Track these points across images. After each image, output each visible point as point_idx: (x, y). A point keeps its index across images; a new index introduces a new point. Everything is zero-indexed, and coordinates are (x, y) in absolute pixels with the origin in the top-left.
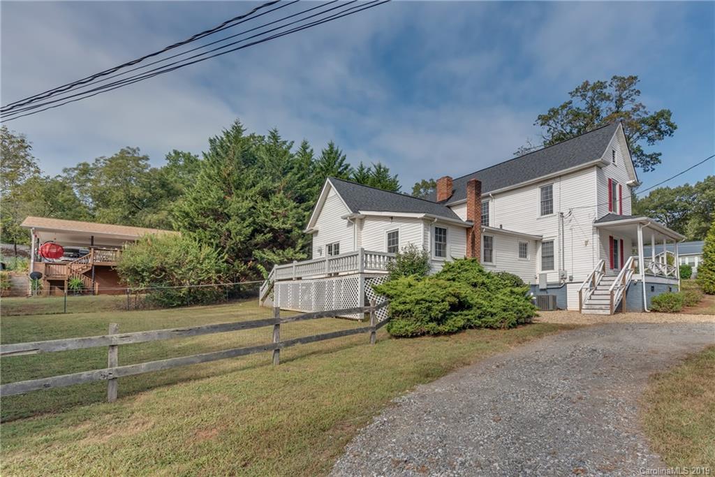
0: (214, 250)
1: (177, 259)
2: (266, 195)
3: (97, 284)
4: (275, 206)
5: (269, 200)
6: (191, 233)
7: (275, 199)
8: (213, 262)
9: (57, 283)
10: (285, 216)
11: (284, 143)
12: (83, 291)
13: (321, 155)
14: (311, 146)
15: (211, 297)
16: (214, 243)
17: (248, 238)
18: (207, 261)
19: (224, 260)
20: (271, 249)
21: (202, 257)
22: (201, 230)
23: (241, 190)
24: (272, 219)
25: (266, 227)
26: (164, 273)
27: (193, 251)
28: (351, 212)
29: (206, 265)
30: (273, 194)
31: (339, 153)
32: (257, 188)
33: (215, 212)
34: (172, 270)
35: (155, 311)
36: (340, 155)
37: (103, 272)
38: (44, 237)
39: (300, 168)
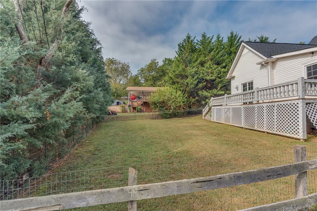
0: (181, 92)
1: (168, 98)
2: (202, 64)
3: (144, 109)
4: (207, 69)
5: (203, 67)
6: (173, 86)
7: (207, 65)
8: (181, 98)
9: (134, 108)
10: (212, 73)
11: (209, 38)
12: (141, 111)
13: (227, 40)
14: (222, 36)
15: (181, 114)
16: (182, 89)
17: (195, 86)
18: (179, 98)
19: (186, 97)
20: (206, 90)
21: (177, 96)
22: (176, 84)
23: (191, 64)
24: (206, 75)
25: (203, 79)
26: (164, 104)
27: (174, 94)
28: (266, 58)
29: (179, 100)
30: (205, 63)
31: (237, 35)
32: (198, 62)
33: (181, 75)
34: (167, 102)
35: (161, 120)
36: (237, 37)
37: (146, 104)
38: (132, 93)
39: (217, 48)
